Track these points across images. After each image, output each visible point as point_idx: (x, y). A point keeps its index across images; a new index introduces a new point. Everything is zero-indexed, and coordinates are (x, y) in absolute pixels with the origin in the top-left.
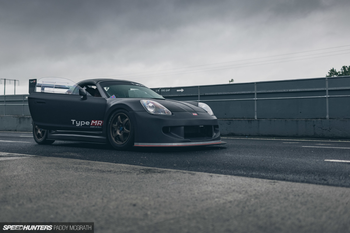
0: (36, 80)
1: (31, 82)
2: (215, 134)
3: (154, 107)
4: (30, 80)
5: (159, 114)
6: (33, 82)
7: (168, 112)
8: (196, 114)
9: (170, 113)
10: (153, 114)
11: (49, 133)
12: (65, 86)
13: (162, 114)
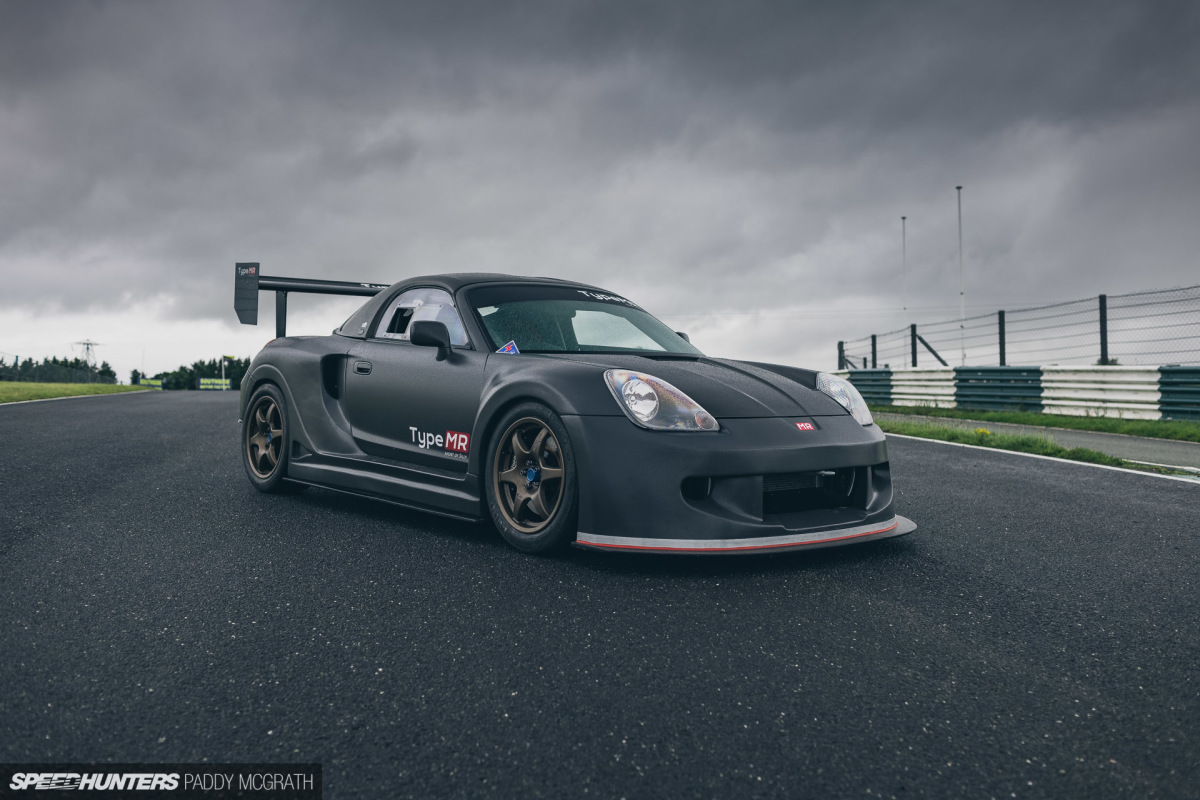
0: (257, 266)
1: (243, 273)
2: (875, 495)
3: (653, 399)
4: (238, 265)
5: (672, 427)
6: (247, 271)
7: (705, 420)
8: (808, 426)
9: (711, 423)
10: (648, 430)
11: (294, 456)
12: (358, 284)
13: (681, 426)
